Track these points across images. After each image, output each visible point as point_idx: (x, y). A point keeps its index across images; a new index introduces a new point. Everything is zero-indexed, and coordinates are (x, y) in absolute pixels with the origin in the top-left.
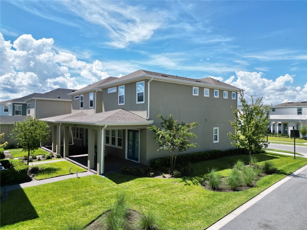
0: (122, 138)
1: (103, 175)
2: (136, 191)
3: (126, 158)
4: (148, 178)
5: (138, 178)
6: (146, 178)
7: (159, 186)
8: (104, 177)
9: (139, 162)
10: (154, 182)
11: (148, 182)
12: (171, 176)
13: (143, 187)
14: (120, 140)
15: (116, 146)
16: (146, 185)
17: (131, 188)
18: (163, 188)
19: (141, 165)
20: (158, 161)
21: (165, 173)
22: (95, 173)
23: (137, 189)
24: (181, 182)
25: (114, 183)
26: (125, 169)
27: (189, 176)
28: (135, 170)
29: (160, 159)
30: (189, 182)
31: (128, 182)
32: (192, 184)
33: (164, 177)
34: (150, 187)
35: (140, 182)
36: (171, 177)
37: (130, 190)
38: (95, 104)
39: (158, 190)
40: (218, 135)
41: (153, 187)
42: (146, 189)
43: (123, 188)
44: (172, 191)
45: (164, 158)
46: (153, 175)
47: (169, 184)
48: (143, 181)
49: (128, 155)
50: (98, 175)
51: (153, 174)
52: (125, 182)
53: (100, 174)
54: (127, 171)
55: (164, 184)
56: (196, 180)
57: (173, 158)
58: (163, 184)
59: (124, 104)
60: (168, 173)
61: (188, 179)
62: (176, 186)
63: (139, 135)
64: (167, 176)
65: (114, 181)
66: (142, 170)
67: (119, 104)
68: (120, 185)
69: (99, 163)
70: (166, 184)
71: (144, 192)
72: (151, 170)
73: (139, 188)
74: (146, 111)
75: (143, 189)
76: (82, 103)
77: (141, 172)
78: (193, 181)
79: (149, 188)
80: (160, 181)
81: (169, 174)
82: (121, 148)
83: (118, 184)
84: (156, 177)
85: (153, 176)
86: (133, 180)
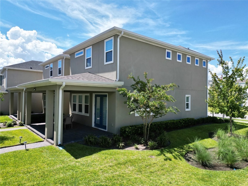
0: (89, 104)
1: (60, 146)
2: (101, 169)
3: (93, 125)
4: (117, 150)
5: (104, 150)
6: (115, 150)
7: (132, 162)
8: (61, 148)
9: (107, 131)
10: (125, 155)
11: (117, 155)
12: (144, 147)
13: (111, 164)
14: (86, 107)
15: (83, 113)
16: (115, 160)
17: (94, 165)
18: (136, 165)
19: (109, 134)
20: (129, 129)
21: (138, 144)
22: (51, 144)
23: (102, 167)
24: (159, 155)
25: (72, 158)
26: (89, 138)
27: (166, 147)
28: (101, 140)
29: (130, 126)
30: (169, 155)
31: (91, 156)
32: (173, 159)
33: (137, 149)
34: (119, 164)
35: (106, 156)
36: (145, 149)
37: (91, 169)
38: (63, 71)
39: (131, 168)
40: (189, 103)
41: (125, 164)
42: (114, 167)
43: (83, 165)
44: (151, 170)
45: (135, 126)
46: (123, 146)
47: (144, 160)
48: (111, 154)
49: (95, 122)
50: (54, 145)
51: (123, 144)
52: (87, 156)
53: (57, 145)
54: (90, 141)
55: (139, 158)
56: (176, 153)
57: (147, 126)
58: (136, 159)
59: (91, 67)
60: (141, 144)
61: (167, 151)
62: (154, 161)
63: (107, 101)
64: (141, 147)
65: (72, 155)
66: (109, 140)
67: (86, 68)
68: (79, 160)
69: (56, 131)
70: (140, 158)
71: (111, 171)
72: (121, 140)
73: (104, 166)
74: (115, 72)
75: (111, 166)
76: (51, 72)
77: (108, 143)
78: (173, 154)
79: (119, 166)
80: (133, 154)
81: (143, 145)
82: (88, 115)
83: (76, 158)
84: (127, 149)
85: (123, 148)
86: (97, 152)
